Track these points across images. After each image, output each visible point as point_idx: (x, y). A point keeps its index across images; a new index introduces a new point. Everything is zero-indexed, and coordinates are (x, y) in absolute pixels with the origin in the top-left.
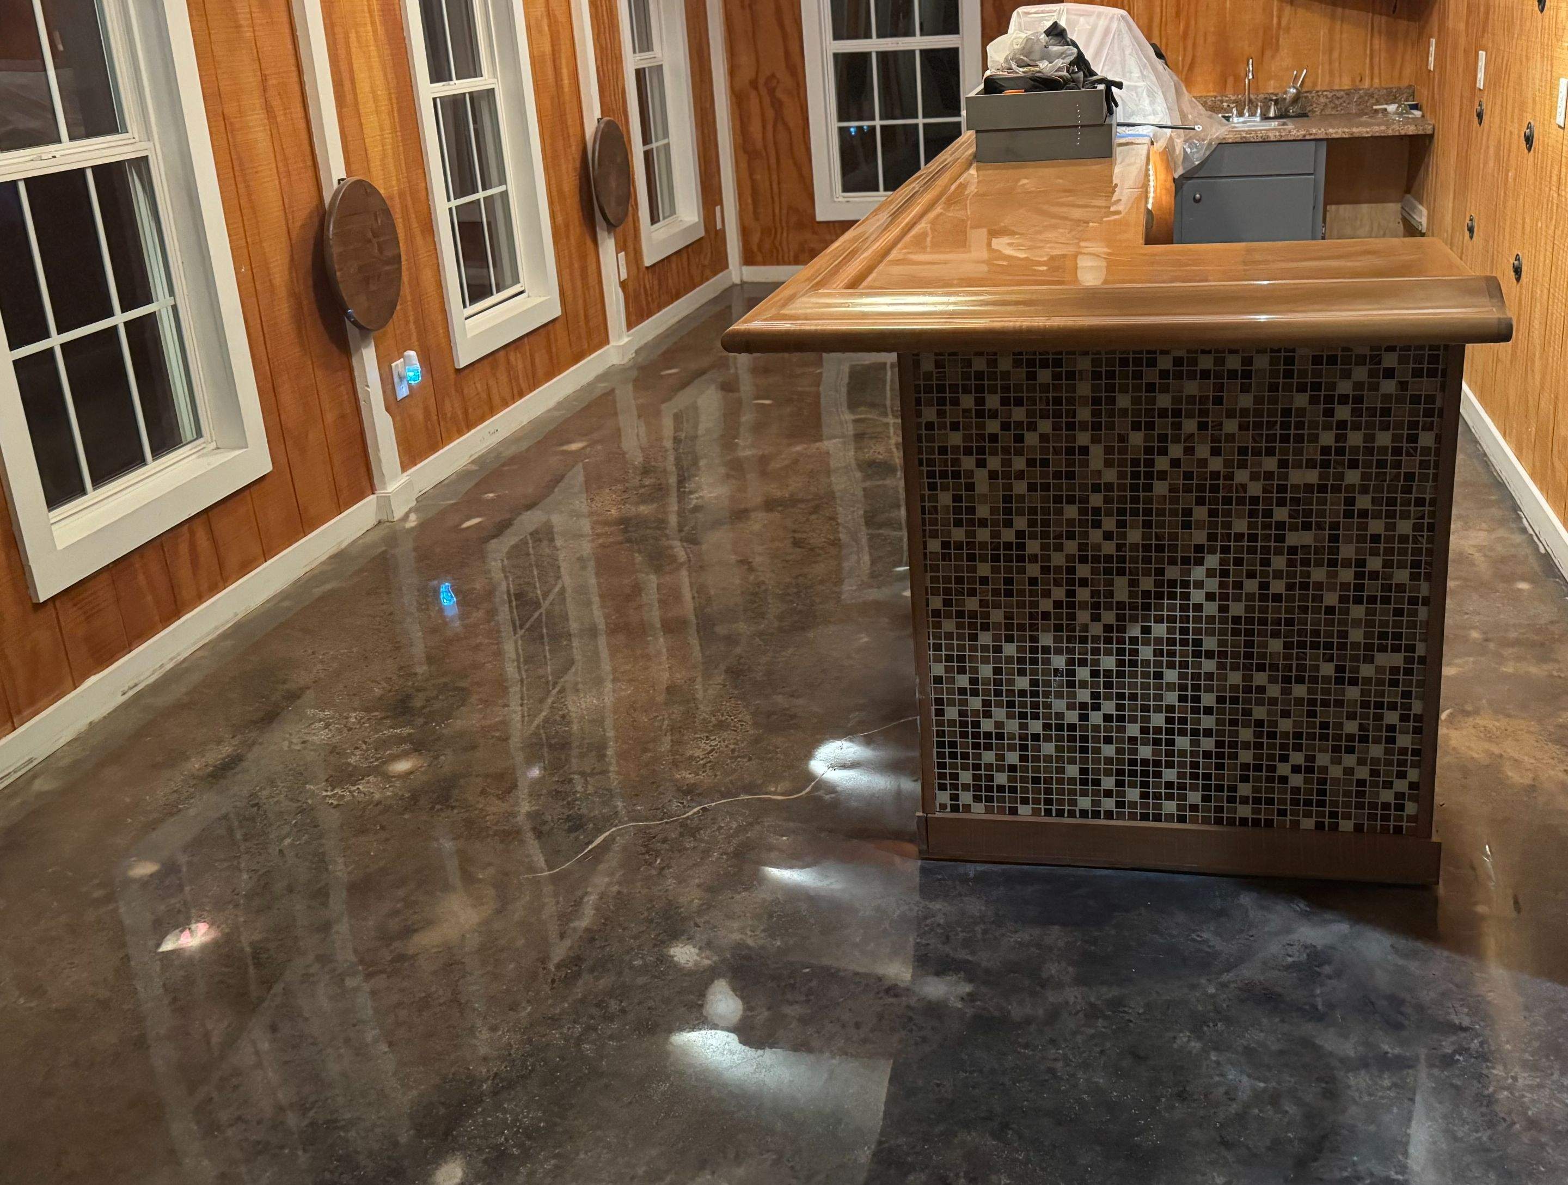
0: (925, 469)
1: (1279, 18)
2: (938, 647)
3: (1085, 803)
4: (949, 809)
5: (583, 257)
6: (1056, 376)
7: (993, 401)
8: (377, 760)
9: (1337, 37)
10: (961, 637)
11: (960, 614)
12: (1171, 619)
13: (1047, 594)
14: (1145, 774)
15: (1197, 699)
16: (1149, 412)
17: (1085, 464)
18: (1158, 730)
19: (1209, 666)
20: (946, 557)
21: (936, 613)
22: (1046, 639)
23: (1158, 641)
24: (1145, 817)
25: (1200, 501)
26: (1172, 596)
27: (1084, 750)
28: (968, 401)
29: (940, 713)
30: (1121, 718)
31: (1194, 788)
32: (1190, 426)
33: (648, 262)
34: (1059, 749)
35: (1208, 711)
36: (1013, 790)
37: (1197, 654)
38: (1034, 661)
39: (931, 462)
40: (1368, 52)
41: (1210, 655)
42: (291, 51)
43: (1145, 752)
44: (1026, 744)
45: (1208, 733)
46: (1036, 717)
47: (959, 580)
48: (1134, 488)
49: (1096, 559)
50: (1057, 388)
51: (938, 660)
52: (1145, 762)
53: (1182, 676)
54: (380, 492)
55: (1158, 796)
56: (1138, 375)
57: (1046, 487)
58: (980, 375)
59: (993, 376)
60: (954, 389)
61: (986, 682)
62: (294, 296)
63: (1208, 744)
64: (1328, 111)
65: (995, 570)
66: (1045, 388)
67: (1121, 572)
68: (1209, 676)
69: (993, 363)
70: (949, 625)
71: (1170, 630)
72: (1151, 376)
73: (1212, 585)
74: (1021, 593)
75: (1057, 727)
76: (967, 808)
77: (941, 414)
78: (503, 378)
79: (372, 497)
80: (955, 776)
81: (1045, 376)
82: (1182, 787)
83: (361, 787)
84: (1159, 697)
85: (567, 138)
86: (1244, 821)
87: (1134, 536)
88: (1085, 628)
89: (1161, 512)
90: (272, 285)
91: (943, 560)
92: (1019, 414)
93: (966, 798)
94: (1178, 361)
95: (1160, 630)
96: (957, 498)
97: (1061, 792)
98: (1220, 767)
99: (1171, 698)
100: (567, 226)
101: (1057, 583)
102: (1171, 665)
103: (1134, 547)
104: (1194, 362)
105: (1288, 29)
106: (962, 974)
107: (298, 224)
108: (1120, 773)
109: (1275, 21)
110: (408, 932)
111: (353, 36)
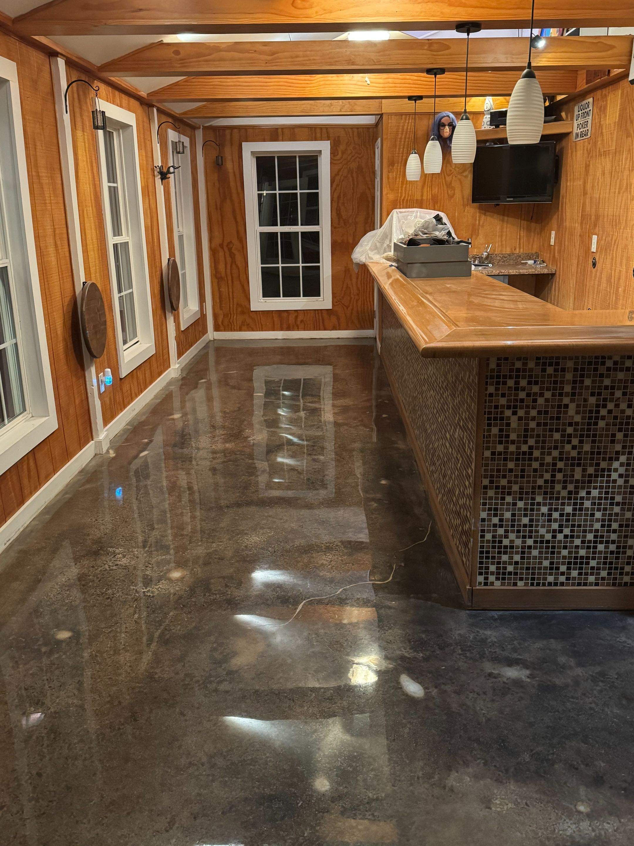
0: (486, 416)
1: (479, 221)
2: (484, 504)
3: (551, 579)
4: (483, 585)
5: (162, 325)
6: (556, 370)
7: (523, 383)
8: (161, 572)
9: (505, 230)
10: (496, 499)
11: (497, 487)
12: (601, 487)
13: (541, 476)
14: (581, 563)
15: (610, 526)
16: (600, 387)
17: (566, 413)
18: (590, 542)
19: (617, 509)
20: (493, 459)
21: (485, 487)
22: (539, 499)
23: (594, 498)
24: (579, 584)
25: (620, 430)
26: (603, 476)
27: (552, 553)
28: (511, 383)
29: (483, 536)
30: (572, 537)
31: (604, 569)
32: (618, 394)
33: (182, 329)
34: (540, 553)
35: (615, 531)
36: (516, 574)
37: (612, 504)
38: (532, 510)
39: (490, 413)
40: (518, 237)
41: (618, 504)
42: (64, 218)
43: (582, 552)
44: (525, 551)
45: (613, 542)
46: (530, 537)
47: (498, 471)
48: (589, 424)
49: (567, 459)
50: (556, 376)
51: (484, 510)
52: (582, 557)
53: (603, 515)
54: (95, 439)
55: (586, 574)
56: (596, 369)
57: (545, 424)
58: (518, 370)
59: (524, 370)
60: (505, 377)
61: (507, 520)
62: (65, 339)
63: (612, 547)
64: (500, 263)
65: (517, 465)
66: (550, 376)
67: (579, 465)
68: (617, 514)
69: (525, 364)
70: (491, 493)
71: (600, 493)
72: (602, 370)
73: (622, 470)
74: (528, 476)
75: (541, 542)
76: (492, 584)
77: (497, 389)
78: (136, 383)
79: (92, 442)
80: (487, 568)
81: (550, 370)
82: (598, 569)
83: (161, 586)
84: (591, 526)
85: (156, 267)
86: (626, 584)
87: (587, 447)
88: (559, 493)
89: (601, 436)
90: (57, 334)
91: (492, 461)
92: (536, 389)
93: (492, 578)
94: (616, 363)
95: (595, 493)
96: (501, 430)
97: (540, 574)
98: (617, 558)
99: (597, 526)
100: (156, 310)
101: (547, 471)
102: (599, 510)
103: (586, 453)
104: (623, 363)
105: (483, 226)
106: (521, 665)
107: (66, 304)
108: (570, 563)
109: (477, 222)
110: (226, 659)
111: (85, 211)
